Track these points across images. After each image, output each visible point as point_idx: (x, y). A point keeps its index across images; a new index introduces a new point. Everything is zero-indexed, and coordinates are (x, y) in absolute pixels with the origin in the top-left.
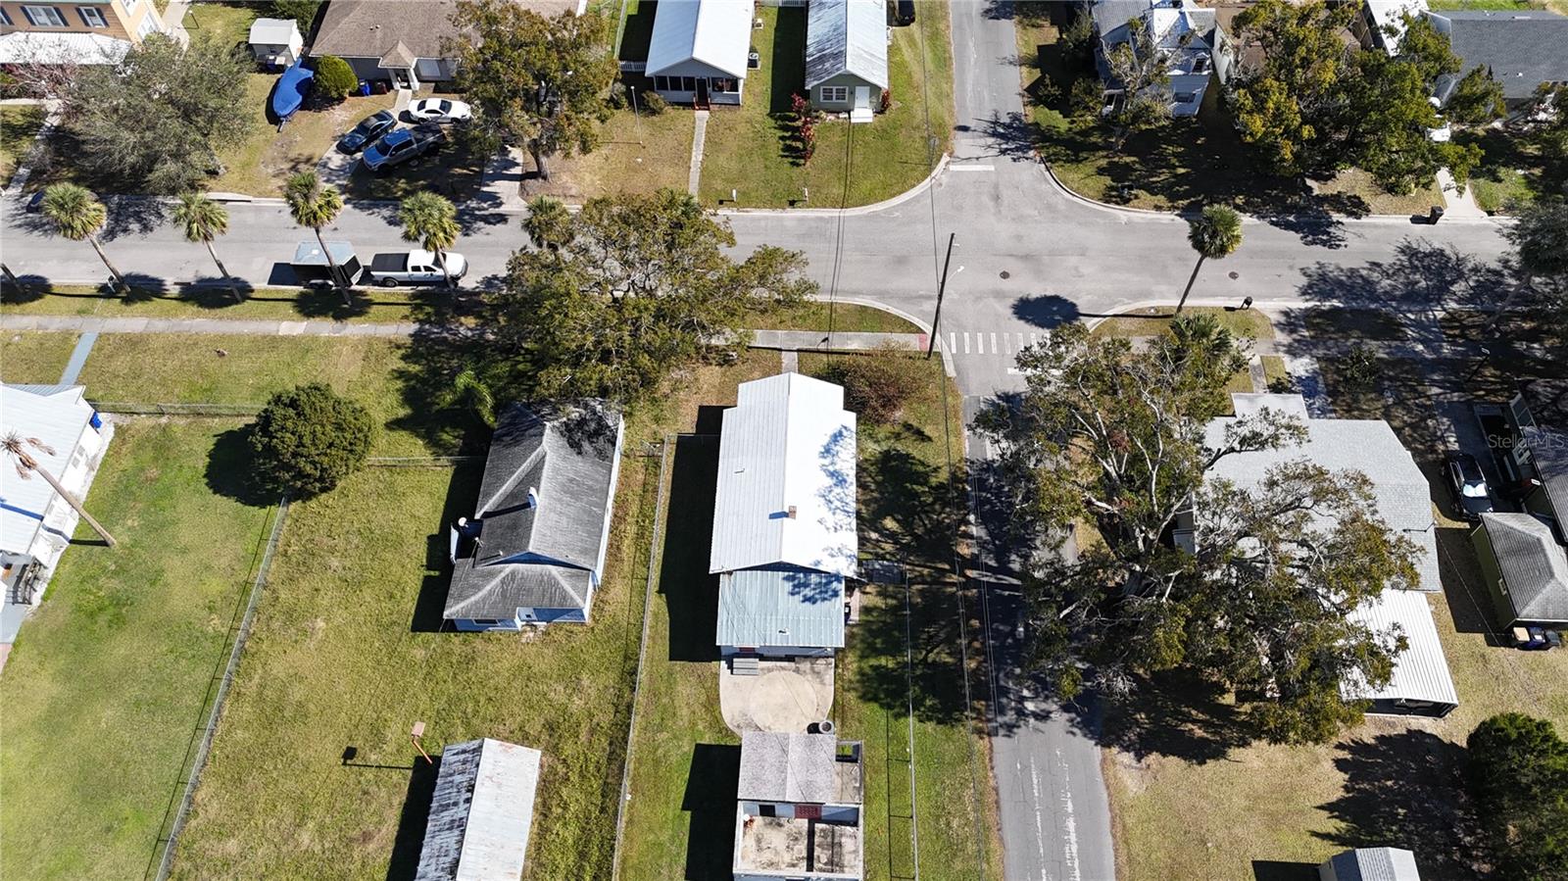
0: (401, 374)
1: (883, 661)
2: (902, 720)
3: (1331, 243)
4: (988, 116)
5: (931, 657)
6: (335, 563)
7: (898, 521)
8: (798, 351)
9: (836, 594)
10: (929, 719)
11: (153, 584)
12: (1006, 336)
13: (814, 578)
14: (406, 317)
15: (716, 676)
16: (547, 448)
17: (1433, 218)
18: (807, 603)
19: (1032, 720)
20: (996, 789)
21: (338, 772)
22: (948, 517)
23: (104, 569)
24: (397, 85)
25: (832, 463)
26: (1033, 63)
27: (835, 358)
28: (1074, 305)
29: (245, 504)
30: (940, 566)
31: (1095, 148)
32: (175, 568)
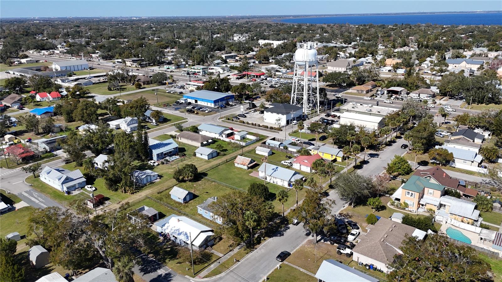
8: (221, 257)
22: (159, 257)
27: (213, 261)
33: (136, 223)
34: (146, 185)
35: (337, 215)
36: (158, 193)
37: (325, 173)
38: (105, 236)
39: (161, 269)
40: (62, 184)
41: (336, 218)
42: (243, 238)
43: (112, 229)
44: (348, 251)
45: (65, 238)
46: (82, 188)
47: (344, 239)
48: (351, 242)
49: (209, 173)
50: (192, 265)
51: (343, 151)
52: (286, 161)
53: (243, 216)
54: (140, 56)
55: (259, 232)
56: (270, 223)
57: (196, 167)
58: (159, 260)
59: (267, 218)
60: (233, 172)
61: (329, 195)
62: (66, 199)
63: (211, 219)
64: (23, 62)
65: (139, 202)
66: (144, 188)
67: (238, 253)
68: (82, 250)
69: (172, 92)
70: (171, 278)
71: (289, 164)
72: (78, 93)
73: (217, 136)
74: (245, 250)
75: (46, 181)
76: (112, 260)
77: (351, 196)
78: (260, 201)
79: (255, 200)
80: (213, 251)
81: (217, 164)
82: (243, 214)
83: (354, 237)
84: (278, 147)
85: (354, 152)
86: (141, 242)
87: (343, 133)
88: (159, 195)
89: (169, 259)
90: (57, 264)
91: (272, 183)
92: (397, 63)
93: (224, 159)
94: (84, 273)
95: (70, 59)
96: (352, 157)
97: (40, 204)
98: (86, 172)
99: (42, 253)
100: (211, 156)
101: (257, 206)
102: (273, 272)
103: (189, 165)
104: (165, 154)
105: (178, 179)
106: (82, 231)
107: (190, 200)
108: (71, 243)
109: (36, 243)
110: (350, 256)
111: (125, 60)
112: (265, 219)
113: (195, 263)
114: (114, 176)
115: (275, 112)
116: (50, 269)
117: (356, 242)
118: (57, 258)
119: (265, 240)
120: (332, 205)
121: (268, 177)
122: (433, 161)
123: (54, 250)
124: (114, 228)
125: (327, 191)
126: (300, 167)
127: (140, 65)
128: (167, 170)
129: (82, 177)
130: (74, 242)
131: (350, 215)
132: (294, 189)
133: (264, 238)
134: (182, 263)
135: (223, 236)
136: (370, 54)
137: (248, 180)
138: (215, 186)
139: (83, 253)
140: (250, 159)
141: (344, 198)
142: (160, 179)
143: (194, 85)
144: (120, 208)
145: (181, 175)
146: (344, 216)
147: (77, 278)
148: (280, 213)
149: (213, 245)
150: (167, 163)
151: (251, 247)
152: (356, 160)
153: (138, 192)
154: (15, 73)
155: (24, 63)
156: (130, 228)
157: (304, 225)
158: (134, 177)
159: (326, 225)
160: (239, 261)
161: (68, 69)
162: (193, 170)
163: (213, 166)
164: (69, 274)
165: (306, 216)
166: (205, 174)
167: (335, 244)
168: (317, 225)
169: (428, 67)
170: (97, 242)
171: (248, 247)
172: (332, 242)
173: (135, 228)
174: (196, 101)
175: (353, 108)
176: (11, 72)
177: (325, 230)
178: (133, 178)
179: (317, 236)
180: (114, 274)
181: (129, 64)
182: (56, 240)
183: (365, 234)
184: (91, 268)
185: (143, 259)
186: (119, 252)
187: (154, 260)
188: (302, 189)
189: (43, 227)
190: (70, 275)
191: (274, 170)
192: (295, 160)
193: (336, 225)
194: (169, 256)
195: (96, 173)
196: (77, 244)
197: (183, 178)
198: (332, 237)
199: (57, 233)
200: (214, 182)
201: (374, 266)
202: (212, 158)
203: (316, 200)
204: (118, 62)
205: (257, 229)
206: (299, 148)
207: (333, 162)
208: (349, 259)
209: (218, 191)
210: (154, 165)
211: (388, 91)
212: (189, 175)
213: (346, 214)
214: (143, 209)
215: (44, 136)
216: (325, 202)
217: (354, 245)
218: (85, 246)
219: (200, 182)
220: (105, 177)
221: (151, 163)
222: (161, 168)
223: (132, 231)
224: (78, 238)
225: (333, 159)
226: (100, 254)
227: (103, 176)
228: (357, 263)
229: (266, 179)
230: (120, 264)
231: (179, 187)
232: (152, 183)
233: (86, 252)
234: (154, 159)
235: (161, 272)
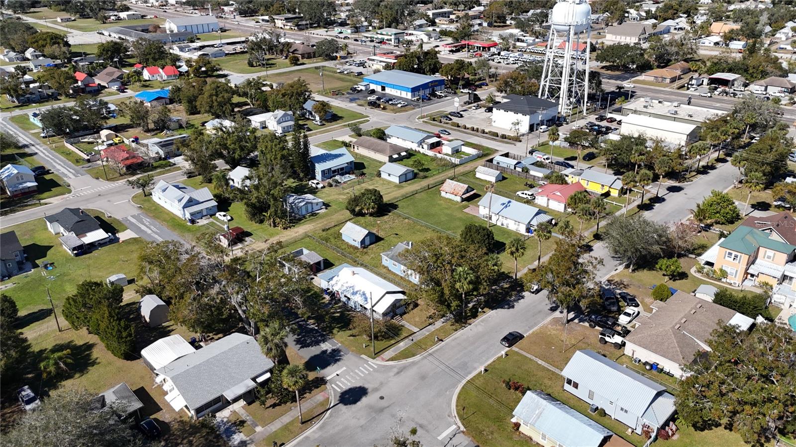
8: (415, 333)
22: (323, 325)
27: (402, 337)
33: (291, 272)
34: (304, 217)
35: (604, 283)
36: (323, 231)
37: (590, 214)
38: (247, 289)
39: (326, 343)
40: (184, 207)
41: (601, 287)
42: (451, 306)
43: (256, 279)
44: (618, 339)
45: (190, 288)
46: (211, 216)
47: (613, 320)
48: (624, 327)
49: (400, 204)
50: (371, 340)
51: (623, 180)
52: (525, 192)
53: (452, 273)
54: (297, 10)
55: (476, 299)
56: (494, 287)
57: (381, 194)
58: (324, 329)
59: (489, 279)
60: (439, 205)
61: (592, 250)
62: (189, 230)
63: (402, 275)
64: (122, 17)
65: (295, 242)
66: (302, 221)
67: (442, 328)
68: (214, 307)
69: (346, 72)
70: (340, 356)
71: (529, 197)
72: (203, 69)
73: (414, 147)
74: (453, 325)
75: (161, 203)
76: (256, 324)
77: (629, 254)
78: (480, 253)
79: (472, 251)
80: (403, 322)
81: (412, 192)
82: (453, 271)
83: (629, 319)
84: (513, 168)
85: (642, 183)
86: (299, 302)
87: (624, 150)
88: (324, 233)
89: (338, 330)
90: (179, 324)
91: (500, 225)
92: (732, 31)
93: (424, 183)
94: (217, 340)
95: (192, 13)
96: (636, 190)
97: (153, 235)
98: (217, 192)
99: (158, 306)
100: (403, 178)
101: (475, 260)
102: (494, 362)
103: (370, 190)
104: (334, 171)
105: (353, 211)
106: (214, 278)
107: (370, 244)
108: (199, 295)
109: (150, 292)
110: (620, 348)
111: (275, 17)
112: (486, 281)
113: (376, 338)
114: (259, 201)
115: (511, 111)
116: (169, 329)
117: (632, 327)
118: (179, 315)
119: (484, 312)
120: (598, 266)
121: (493, 215)
122: (779, 203)
123: (175, 304)
124: (259, 277)
125: (589, 244)
126: (548, 203)
127: (297, 25)
128: (336, 196)
129: (212, 199)
130: (203, 294)
131: (625, 283)
132: (536, 237)
133: (482, 309)
134: (357, 337)
135: (419, 302)
136: (684, 13)
137: (460, 219)
138: (409, 224)
139: (215, 311)
140: (466, 186)
141: (617, 256)
142: (326, 209)
143: (381, 62)
144: (269, 249)
145: (358, 205)
146: (616, 284)
147: (206, 345)
148: (509, 273)
149: (405, 313)
150: (336, 186)
151: (461, 321)
152: (643, 195)
153: (294, 226)
154: (111, 34)
155: (124, 19)
156: (283, 280)
157: (548, 295)
158: (288, 204)
159: (584, 297)
160: (442, 340)
161: (189, 30)
162: (376, 199)
163: (407, 194)
164: (195, 339)
165: (554, 281)
166: (394, 206)
167: (597, 328)
168: (569, 295)
169: (787, 39)
170: (235, 297)
171: (457, 321)
172: (592, 323)
173: (290, 280)
174: (383, 88)
175: (645, 107)
176: (106, 33)
177: (583, 304)
178: (286, 206)
179: (568, 312)
180: (259, 344)
181: (280, 24)
182: (178, 289)
183: (649, 315)
184: (226, 332)
185: (300, 326)
186: (267, 312)
187: (316, 328)
188: (549, 238)
189: (159, 270)
190: (197, 340)
191: (505, 205)
192: (540, 191)
193: (601, 298)
194: (338, 324)
195: (233, 195)
196: (206, 297)
197: (361, 210)
198: (593, 317)
199: (179, 279)
200: (408, 218)
201: (658, 366)
202: (405, 181)
203: (571, 257)
204: (263, 20)
205: (473, 295)
206: (548, 172)
207: (604, 197)
208: (618, 353)
209: (414, 233)
210: (317, 188)
211: (710, 79)
212: (369, 206)
213: (619, 282)
214: (300, 253)
215: (156, 134)
216: (586, 261)
217: (629, 331)
218: (218, 301)
219: (385, 217)
220: (245, 201)
221: (312, 183)
222: (327, 192)
223: (286, 284)
224: (207, 290)
225: (604, 192)
226: (239, 314)
227: (242, 200)
228: (631, 358)
229: (490, 218)
230: (267, 330)
231: (354, 223)
232: (313, 214)
233: (219, 309)
234: (317, 178)
235: (326, 346)
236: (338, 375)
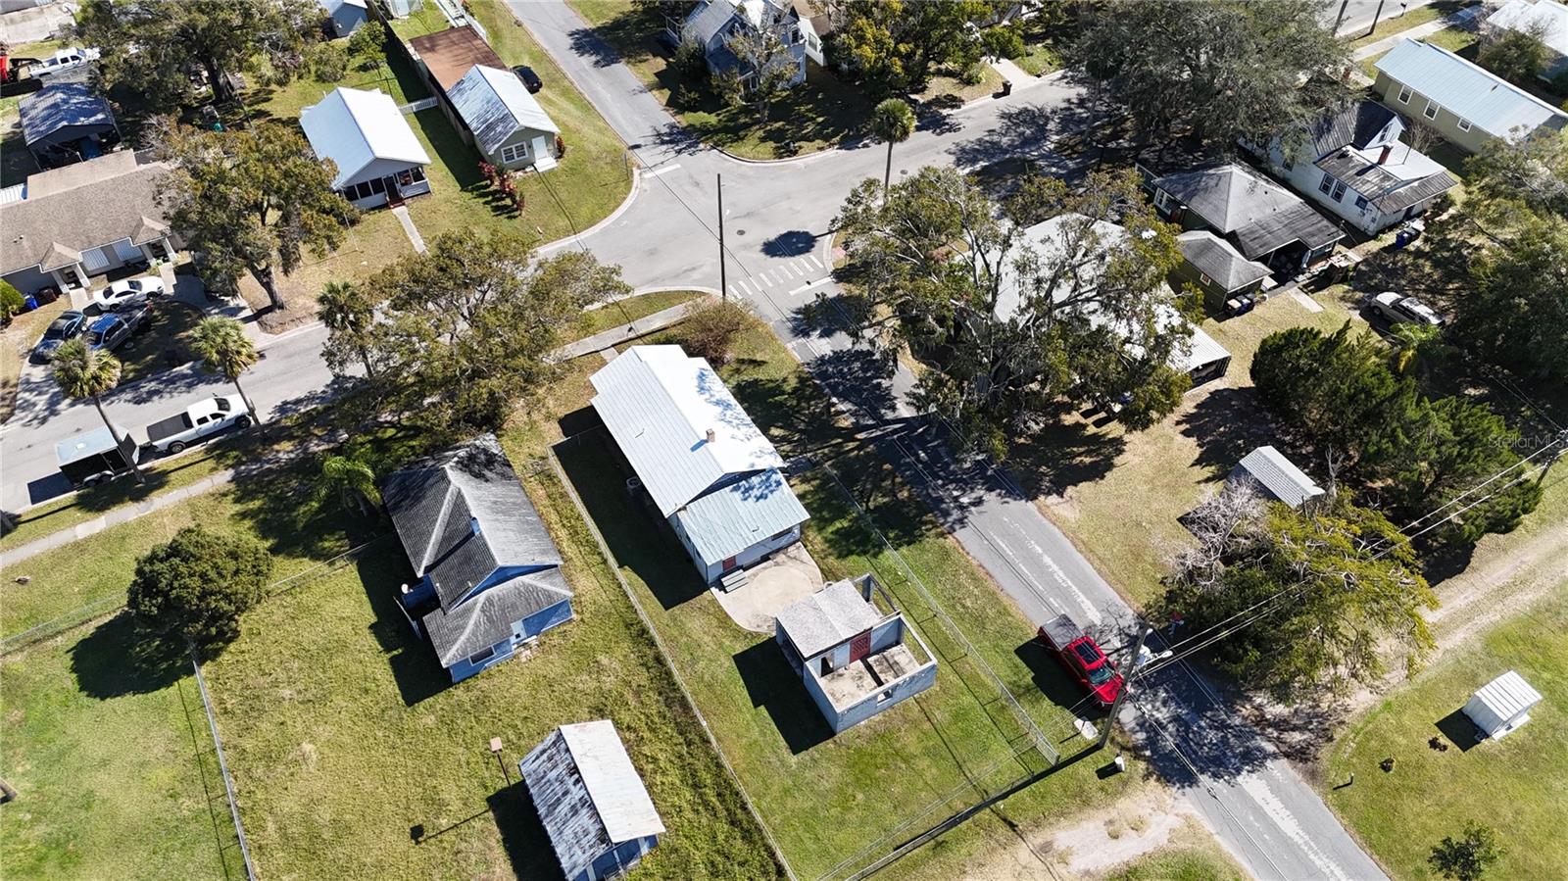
0: (243, 515)
1: (838, 525)
2: (881, 556)
3: (953, 129)
4: (650, 132)
5: (871, 505)
6: (287, 693)
7: (781, 428)
8: (613, 346)
9: (779, 483)
10: (900, 545)
11: (88, 807)
12: (772, 272)
13: (755, 480)
14: (213, 470)
15: (714, 601)
16: (458, 485)
17: (1007, 89)
18: (761, 501)
19: (973, 509)
20: (981, 566)
21: (416, 853)
22: (818, 407)
23: (20, 824)
24: (65, 288)
25: (712, 396)
26: (660, 86)
28: (806, 234)
29: (147, 692)
30: (834, 442)
31: (747, 126)
32: (104, 783)
235: (821, 346)
236: (808, 283)
